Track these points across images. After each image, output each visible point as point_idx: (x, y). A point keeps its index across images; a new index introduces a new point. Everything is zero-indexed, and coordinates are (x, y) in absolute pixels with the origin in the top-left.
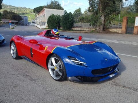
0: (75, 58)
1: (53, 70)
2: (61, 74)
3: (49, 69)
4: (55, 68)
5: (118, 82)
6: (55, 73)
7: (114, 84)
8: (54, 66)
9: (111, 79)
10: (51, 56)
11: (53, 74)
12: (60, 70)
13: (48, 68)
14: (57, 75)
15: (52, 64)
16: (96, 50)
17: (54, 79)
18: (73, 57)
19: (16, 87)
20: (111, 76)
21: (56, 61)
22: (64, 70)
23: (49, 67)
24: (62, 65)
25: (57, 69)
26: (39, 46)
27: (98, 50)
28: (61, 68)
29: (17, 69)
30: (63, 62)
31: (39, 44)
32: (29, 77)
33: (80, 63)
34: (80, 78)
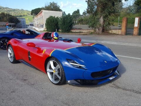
0: (74, 61)
1: (52, 73)
2: (60, 78)
3: (48, 73)
4: (54, 72)
5: (118, 85)
6: (54, 77)
7: (114, 86)
8: (52, 69)
9: (110, 81)
11: (52, 77)
12: (59, 74)
13: (46, 72)
14: (56, 79)
15: (50, 68)
16: (95, 52)
17: (53, 83)
18: (72, 60)
19: (14, 92)
20: (111, 78)
21: (55, 65)
22: (63, 74)
23: (47, 70)
24: (61, 69)
25: (56, 73)
26: (37, 50)
28: (60, 71)
29: (15, 74)
30: (62, 65)
31: (36, 48)
32: (27, 81)
33: (79, 66)
34: (80, 81)
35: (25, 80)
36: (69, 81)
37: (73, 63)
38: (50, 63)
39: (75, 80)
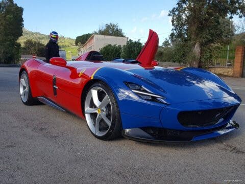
0: (141, 87)
1: (94, 116)
2: (109, 123)
3: (86, 115)
5: (238, 147)
6: (97, 123)
7: (229, 149)
8: (95, 107)
10: (90, 86)
11: (94, 125)
12: (108, 116)
13: (84, 113)
14: (102, 126)
15: (92, 105)
17: (96, 137)
20: (222, 132)
21: (100, 98)
22: (117, 114)
23: (86, 110)
24: (113, 104)
25: (101, 113)
27: (194, 82)
28: (110, 111)
30: (116, 98)
33: (152, 97)
34: (152, 132)
35: (41, 129)
36: (127, 130)
37: (139, 90)
38: (91, 94)
39: (141, 128)
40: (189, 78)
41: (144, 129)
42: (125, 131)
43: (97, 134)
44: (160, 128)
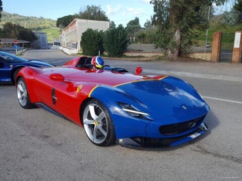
0: (130, 106)
1: (92, 126)
2: (105, 134)
3: (85, 125)
4: (95, 124)
5: (206, 147)
6: (95, 133)
7: (199, 150)
8: (92, 119)
9: (193, 141)
10: (87, 102)
11: (92, 133)
12: (104, 127)
13: (82, 124)
14: (99, 136)
15: (90, 117)
18: (127, 104)
19: (26, 157)
20: (193, 136)
21: (97, 112)
22: (111, 127)
23: (84, 121)
24: (107, 118)
25: (98, 125)
26: (67, 86)
27: (171, 90)
28: (105, 122)
29: (29, 126)
30: (109, 112)
31: (66, 82)
32: (49, 139)
33: (139, 114)
34: (139, 140)
36: (121, 140)
37: (129, 109)
38: (89, 108)
39: (131, 138)
40: (166, 87)
41: (133, 138)
42: (119, 140)
43: (95, 142)
44: (145, 138)
